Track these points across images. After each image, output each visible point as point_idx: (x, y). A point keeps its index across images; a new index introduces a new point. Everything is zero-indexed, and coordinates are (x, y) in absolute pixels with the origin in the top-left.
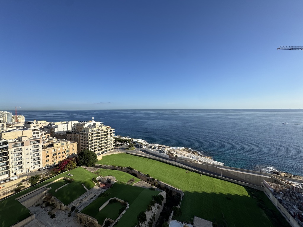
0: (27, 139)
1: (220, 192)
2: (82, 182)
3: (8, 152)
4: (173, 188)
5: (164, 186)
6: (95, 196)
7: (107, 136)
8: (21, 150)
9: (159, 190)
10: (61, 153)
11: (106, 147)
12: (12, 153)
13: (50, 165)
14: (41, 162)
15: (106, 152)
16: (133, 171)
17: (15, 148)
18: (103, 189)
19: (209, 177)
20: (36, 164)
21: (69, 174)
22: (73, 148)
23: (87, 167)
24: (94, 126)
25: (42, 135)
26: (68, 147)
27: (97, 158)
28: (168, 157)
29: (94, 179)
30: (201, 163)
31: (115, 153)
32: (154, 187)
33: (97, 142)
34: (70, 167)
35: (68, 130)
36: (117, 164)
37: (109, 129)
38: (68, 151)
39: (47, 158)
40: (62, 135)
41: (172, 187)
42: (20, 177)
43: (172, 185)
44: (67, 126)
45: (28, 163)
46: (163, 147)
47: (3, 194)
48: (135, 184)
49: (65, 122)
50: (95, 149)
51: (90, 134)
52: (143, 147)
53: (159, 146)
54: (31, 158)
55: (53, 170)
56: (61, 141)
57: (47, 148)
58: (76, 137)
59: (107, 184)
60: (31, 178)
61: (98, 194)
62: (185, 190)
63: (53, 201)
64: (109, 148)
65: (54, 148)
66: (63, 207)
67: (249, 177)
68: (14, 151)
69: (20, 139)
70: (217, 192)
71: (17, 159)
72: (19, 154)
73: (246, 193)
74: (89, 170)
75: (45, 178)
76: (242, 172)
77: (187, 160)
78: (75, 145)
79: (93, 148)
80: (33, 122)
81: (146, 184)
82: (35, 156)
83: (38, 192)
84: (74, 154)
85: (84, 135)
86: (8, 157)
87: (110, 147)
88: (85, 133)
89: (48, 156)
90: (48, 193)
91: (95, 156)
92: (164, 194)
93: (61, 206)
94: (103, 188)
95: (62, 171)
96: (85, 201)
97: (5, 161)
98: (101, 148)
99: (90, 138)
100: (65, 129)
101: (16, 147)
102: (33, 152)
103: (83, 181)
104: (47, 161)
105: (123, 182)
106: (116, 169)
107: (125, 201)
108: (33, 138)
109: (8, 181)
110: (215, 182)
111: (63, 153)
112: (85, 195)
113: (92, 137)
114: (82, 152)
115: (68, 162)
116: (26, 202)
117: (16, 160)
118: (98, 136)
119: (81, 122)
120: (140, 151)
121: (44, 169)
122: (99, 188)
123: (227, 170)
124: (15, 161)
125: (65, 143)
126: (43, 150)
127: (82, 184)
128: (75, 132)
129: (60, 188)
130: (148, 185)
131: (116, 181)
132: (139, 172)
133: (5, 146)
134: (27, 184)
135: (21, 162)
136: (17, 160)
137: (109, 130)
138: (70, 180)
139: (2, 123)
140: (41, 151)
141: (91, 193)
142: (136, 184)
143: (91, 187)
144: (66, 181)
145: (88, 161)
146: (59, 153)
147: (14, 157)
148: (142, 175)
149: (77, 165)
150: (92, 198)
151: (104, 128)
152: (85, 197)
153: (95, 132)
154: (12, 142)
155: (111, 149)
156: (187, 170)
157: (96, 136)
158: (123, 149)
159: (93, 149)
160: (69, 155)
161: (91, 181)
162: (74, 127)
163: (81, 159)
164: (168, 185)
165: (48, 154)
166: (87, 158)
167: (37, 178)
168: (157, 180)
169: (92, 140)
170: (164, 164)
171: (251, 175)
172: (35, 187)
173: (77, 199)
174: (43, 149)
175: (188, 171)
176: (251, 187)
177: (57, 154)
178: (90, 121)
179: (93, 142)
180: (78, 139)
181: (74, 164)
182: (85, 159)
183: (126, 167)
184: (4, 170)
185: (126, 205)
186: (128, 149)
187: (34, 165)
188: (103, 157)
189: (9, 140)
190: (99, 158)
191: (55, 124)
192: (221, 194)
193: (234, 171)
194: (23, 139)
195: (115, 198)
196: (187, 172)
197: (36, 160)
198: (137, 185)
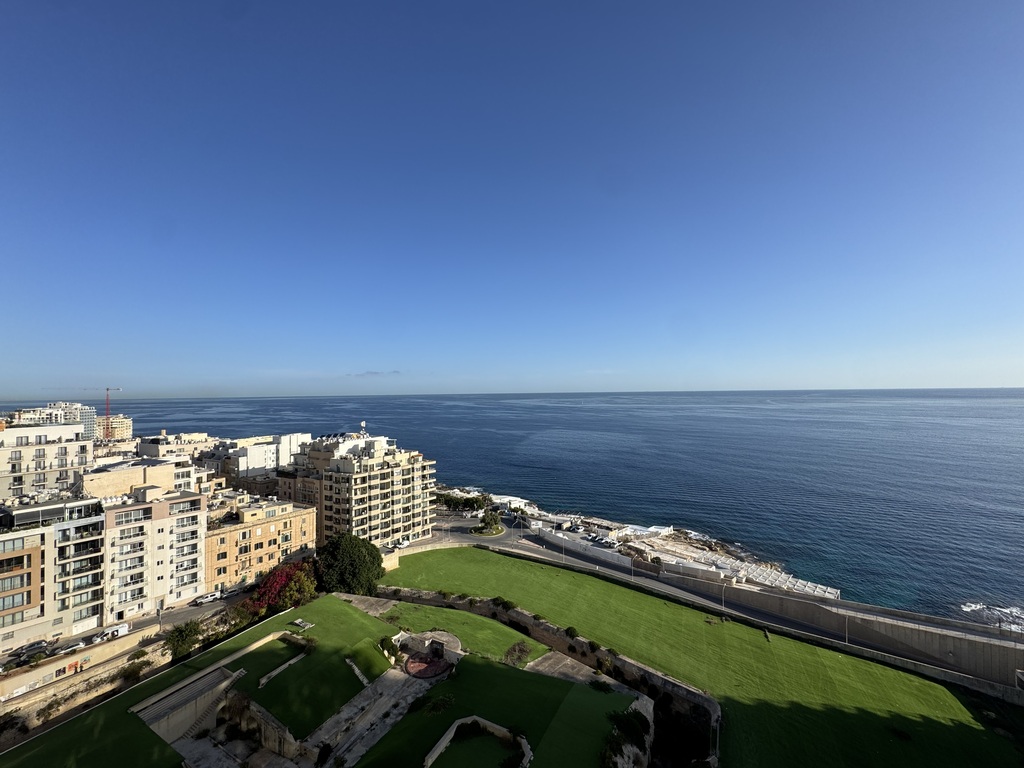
0: (161, 497)
1: (859, 706)
2: (347, 652)
3: (102, 540)
4: (674, 685)
5: (637, 675)
6: (395, 706)
7: (410, 485)
8: (143, 534)
9: (625, 690)
10: (266, 545)
11: (406, 524)
12: (113, 545)
13: (228, 585)
14: (201, 575)
15: (406, 543)
16: (514, 615)
17: (125, 527)
18: (419, 681)
19: (799, 644)
20: (186, 584)
21: (297, 622)
22: (299, 526)
23: (352, 597)
24: (368, 450)
25: (199, 480)
26: (285, 524)
27: (383, 565)
28: (627, 562)
29: (385, 643)
30: (756, 589)
31: (438, 546)
32: (605, 678)
33: (380, 506)
34: (296, 594)
35: (278, 464)
36: (454, 587)
37: (417, 460)
38: (286, 539)
39: (221, 561)
40: (262, 483)
41: (671, 679)
42: (137, 626)
43: (668, 672)
44: (278, 451)
45: (162, 578)
46: (599, 526)
47: (86, 690)
48: (532, 663)
49: (270, 439)
50: (374, 533)
51: (356, 479)
52: (533, 527)
53: (588, 523)
54: (171, 562)
55: (243, 606)
56: (263, 503)
57: (219, 527)
58: (309, 487)
59: (432, 661)
60: (172, 632)
61: (404, 698)
62: (722, 693)
63: (252, 719)
64: (419, 529)
65: (243, 525)
66: (291, 744)
67: (954, 646)
68: (121, 538)
69: (138, 495)
70: (848, 703)
71: (129, 565)
72: (134, 546)
73: (965, 716)
74: (361, 607)
75: (217, 634)
76: (922, 628)
77: (700, 574)
78: (310, 515)
79: (366, 526)
80: (166, 439)
81: (573, 668)
82: (183, 555)
83: (200, 685)
84: (304, 549)
85: (337, 482)
86: (102, 556)
87: (419, 525)
88: (340, 475)
89: (223, 555)
90: (235, 692)
91: (375, 556)
92: (645, 706)
93: (281, 741)
94: (419, 675)
95: (273, 610)
96: (362, 724)
97: (91, 569)
98: (390, 528)
99: (356, 494)
100: (270, 462)
101: (127, 522)
102: (179, 541)
103: (348, 649)
104: (219, 573)
105: (489, 656)
106: (451, 606)
107: (516, 731)
108: (178, 494)
109: (99, 640)
110: (827, 663)
111: (270, 545)
112: (359, 701)
113: (364, 491)
114: (333, 543)
115: (290, 578)
116: (163, 723)
117: (124, 567)
118: (383, 487)
119: (324, 438)
120: (524, 541)
121: (211, 599)
122: (407, 676)
123: (860, 615)
124: (120, 570)
125: (278, 509)
126: (211, 532)
127: (347, 661)
128: (305, 473)
129: (275, 673)
130: (583, 671)
131: (465, 652)
132: (536, 618)
133: (94, 519)
134: (159, 652)
135: (141, 575)
136: (126, 569)
137: (418, 466)
138: (303, 642)
139: (82, 443)
140: (203, 537)
141: (381, 694)
142: (537, 665)
143: (376, 671)
144: (292, 647)
145: (354, 575)
146: (259, 546)
147: (118, 558)
148: (547, 629)
149: (316, 589)
150: (387, 715)
151: (402, 457)
152: (363, 709)
153: (372, 473)
154: (115, 507)
155: (424, 533)
156: (710, 616)
157: (376, 487)
158: (462, 533)
159: (364, 532)
160: (289, 552)
161: (376, 648)
162: (303, 453)
163: (330, 566)
164: (651, 670)
165: (223, 548)
166: (352, 565)
167: (191, 631)
168: (609, 651)
169: (362, 501)
170: (618, 587)
171: (960, 639)
172: (190, 667)
173: (335, 718)
174: (209, 529)
175: (716, 619)
176: (975, 688)
177: (253, 547)
178: (354, 435)
179: (367, 505)
180: (317, 496)
181: (310, 586)
182: (346, 568)
183: (485, 599)
184: (87, 602)
185: (519, 746)
186: (479, 530)
187: (178, 586)
188: (402, 560)
189: (105, 499)
190: (390, 563)
191: (239, 446)
192: (864, 715)
193: (888, 621)
194: (150, 496)
195: (475, 718)
196: (709, 623)
197: (186, 569)
198: (540, 668)
